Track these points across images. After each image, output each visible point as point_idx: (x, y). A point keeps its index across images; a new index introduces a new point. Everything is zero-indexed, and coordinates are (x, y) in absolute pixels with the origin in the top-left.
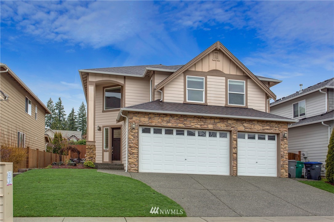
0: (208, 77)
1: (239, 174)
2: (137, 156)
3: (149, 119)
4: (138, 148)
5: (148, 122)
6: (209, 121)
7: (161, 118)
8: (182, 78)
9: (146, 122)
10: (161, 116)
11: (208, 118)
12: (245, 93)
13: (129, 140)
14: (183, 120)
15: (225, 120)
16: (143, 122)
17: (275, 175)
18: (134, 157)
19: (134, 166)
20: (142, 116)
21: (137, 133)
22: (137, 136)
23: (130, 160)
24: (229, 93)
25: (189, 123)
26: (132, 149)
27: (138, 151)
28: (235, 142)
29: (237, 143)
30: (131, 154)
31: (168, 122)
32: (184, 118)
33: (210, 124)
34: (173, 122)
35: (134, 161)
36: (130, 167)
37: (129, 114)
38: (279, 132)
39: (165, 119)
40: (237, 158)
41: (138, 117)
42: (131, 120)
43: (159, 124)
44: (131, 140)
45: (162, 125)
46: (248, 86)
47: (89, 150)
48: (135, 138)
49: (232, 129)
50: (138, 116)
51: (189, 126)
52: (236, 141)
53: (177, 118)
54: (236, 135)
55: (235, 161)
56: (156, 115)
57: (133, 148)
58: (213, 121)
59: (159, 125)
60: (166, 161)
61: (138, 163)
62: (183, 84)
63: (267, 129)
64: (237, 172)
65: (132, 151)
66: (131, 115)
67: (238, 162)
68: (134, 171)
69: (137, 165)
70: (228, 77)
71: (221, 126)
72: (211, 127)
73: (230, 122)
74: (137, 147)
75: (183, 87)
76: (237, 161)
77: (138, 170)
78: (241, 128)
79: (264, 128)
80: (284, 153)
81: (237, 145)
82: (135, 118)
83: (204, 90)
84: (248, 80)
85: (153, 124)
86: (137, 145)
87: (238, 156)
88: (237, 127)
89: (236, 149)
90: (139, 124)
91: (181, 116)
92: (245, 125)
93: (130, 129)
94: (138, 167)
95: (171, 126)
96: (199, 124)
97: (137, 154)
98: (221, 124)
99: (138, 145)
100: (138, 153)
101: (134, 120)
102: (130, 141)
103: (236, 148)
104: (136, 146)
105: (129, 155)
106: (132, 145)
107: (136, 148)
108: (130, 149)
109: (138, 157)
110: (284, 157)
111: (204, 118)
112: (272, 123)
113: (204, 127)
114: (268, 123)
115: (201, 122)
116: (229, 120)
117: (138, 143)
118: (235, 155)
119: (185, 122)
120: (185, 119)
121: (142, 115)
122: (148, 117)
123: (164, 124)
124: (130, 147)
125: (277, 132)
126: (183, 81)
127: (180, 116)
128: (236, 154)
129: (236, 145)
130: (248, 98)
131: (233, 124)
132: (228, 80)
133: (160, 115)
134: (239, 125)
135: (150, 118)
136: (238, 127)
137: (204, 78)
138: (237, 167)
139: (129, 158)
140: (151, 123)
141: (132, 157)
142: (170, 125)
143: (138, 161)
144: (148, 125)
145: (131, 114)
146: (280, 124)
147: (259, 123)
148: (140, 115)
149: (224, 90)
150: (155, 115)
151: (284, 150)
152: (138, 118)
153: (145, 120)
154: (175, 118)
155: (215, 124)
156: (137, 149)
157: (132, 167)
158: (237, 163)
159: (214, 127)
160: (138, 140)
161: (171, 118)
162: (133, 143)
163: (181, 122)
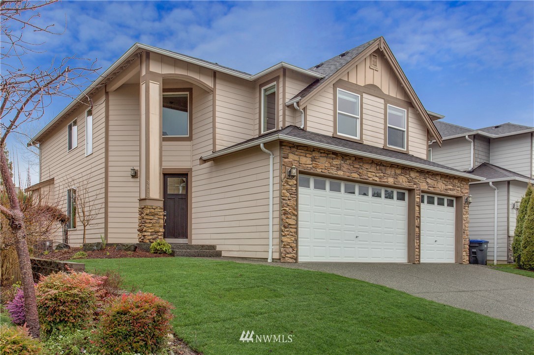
0: (365, 95)
1: (422, 261)
2: (295, 230)
3: (312, 161)
4: (297, 216)
5: (311, 166)
6: (390, 171)
7: (328, 160)
8: (331, 91)
9: (308, 166)
10: (330, 155)
11: (388, 166)
12: (405, 130)
13: (284, 199)
14: (359, 167)
15: (408, 172)
16: (304, 165)
17: (453, 261)
18: (291, 234)
19: (291, 250)
20: (302, 154)
21: (295, 186)
22: (295, 191)
23: (284, 239)
24: (389, 127)
25: (365, 172)
26: (287, 218)
27: (297, 221)
28: (417, 208)
29: (420, 210)
30: (285, 227)
31: (339, 169)
32: (359, 162)
33: (390, 176)
34: (344, 169)
35: (291, 240)
36: (284, 252)
37: (283, 147)
38: (462, 195)
39: (334, 163)
40: (420, 234)
41: (297, 155)
42: (286, 160)
43: (326, 171)
44: (286, 200)
45: (331, 173)
46: (410, 119)
47: (152, 217)
48: (292, 196)
49: (415, 186)
50: (296, 153)
51: (366, 177)
52: (419, 207)
53: (351, 162)
54: (419, 196)
55: (418, 239)
56: (322, 155)
57: (289, 216)
58: (394, 172)
59: (326, 173)
60: (331, 241)
61: (297, 244)
62: (332, 102)
63: (450, 190)
64: (419, 258)
65: (287, 220)
66: (286, 150)
67: (422, 242)
68: (291, 260)
69: (295, 249)
70: (387, 99)
71: (403, 181)
72: (391, 181)
73: (413, 174)
74: (296, 213)
75: (332, 107)
76: (419, 240)
77: (296, 259)
78: (424, 187)
79: (447, 187)
80: (465, 227)
81: (420, 213)
82: (292, 157)
83: (359, 117)
84: (410, 109)
85: (319, 171)
86: (294, 210)
87: (421, 231)
88: (419, 183)
89: (418, 220)
90: (298, 169)
91: (356, 159)
92: (429, 180)
93: (285, 177)
94: (297, 253)
95: (343, 177)
96: (378, 175)
97: (295, 227)
98: (403, 177)
99: (297, 210)
100: (297, 224)
101: (291, 160)
102: (284, 202)
103: (419, 217)
104: (294, 212)
105: (283, 228)
106: (287, 209)
107: (294, 215)
108: (284, 217)
109: (297, 233)
110: (466, 233)
111: (383, 166)
112: (455, 181)
113: (383, 180)
114: (451, 180)
115: (380, 172)
116: (411, 172)
117: (297, 205)
118: (417, 230)
119: (361, 171)
120: (361, 164)
121: (303, 151)
122: (311, 156)
123: (334, 172)
124: (285, 214)
125: (459, 195)
126: (331, 96)
127: (354, 158)
128: (419, 227)
129: (418, 214)
130: (410, 138)
131: (415, 178)
132: (388, 105)
133: (328, 154)
134: (422, 181)
135: (313, 159)
136: (421, 184)
137: (359, 96)
138: (419, 249)
139: (283, 234)
140: (315, 168)
141: (288, 233)
142: (340, 174)
143: (297, 240)
144: (312, 171)
145: (287, 148)
146: (463, 183)
147: (442, 179)
148: (300, 151)
149: (383, 122)
150: (321, 153)
151: (466, 222)
152: (296, 158)
153: (306, 161)
154: (348, 162)
155: (396, 176)
156: (294, 217)
157: (288, 253)
158: (420, 242)
159: (396, 183)
160: (297, 200)
161: (343, 162)
162: (288, 205)
163: (356, 169)
